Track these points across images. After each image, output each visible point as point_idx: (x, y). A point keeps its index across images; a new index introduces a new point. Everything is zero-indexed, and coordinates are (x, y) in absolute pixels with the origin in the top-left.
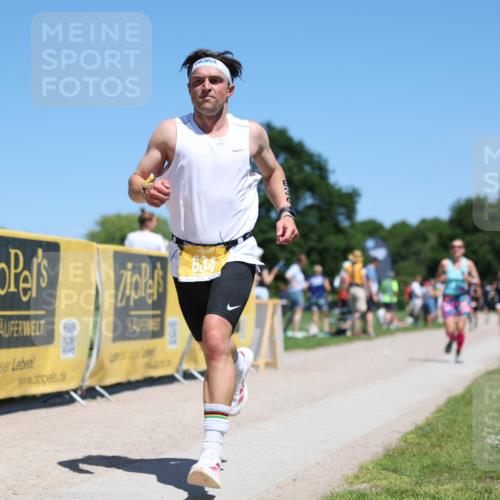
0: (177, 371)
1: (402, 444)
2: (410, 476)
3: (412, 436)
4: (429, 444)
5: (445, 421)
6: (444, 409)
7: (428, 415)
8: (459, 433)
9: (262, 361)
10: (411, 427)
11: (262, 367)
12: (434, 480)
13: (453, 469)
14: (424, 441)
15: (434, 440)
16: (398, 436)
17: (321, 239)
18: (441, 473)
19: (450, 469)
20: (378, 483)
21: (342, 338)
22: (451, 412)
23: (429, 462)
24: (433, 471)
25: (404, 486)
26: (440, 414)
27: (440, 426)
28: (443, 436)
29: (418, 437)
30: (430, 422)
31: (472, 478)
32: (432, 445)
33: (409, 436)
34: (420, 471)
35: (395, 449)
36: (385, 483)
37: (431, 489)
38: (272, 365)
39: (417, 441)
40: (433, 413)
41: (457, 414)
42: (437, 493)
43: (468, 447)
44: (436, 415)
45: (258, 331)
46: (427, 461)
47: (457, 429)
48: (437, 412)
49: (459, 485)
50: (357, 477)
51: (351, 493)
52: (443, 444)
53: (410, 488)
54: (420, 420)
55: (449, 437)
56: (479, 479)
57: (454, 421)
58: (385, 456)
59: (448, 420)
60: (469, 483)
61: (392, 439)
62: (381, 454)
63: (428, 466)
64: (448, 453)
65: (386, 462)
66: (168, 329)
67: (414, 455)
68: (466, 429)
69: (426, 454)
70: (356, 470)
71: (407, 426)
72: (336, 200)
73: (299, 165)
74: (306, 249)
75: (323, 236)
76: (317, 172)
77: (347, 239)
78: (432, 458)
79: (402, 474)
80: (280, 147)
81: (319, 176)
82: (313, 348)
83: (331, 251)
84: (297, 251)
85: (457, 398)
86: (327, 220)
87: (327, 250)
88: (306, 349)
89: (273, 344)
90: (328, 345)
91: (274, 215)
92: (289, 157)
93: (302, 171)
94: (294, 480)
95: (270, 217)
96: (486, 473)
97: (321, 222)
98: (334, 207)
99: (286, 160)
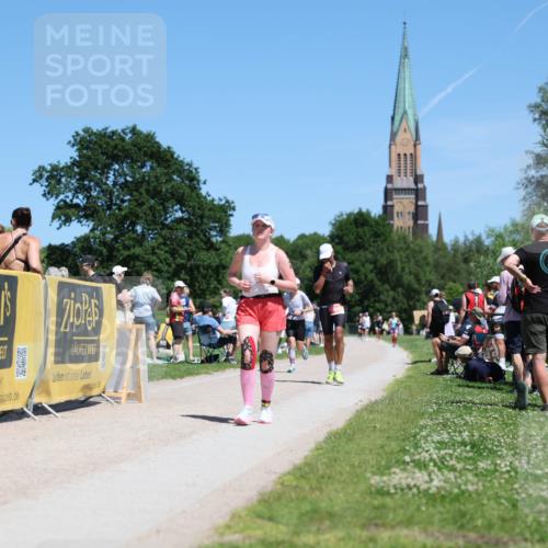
0: (27, 406)
1: (279, 487)
2: (287, 525)
3: (292, 478)
4: (307, 488)
5: (325, 460)
6: (324, 445)
7: (306, 453)
8: (341, 473)
9: (123, 393)
10: (287, 467)
11: (123, 401)
12: (314, 528)
13: (335, 516)
14: (303, 483)
15: (314, 483)
16: (274, 477)
17: (190, 257)
18: (321, 520)
19: (331, 515)
20: (252, 533)
21: (214, 364)
22: (333, 450)
23: (309, 508)
24: (312, 519)
25: (280, 537)
26: (321, 451)
27: (320, 467)
28: (323, 477)
29: (296, 478)
30: (308, 461)
31: (355, 526)
32: (311, 487)
33: (285, 478)
34: (298, 519)
35: (271, 492)
36: (259, 533)
37: (310, 539)
38: (135, 396)
39: (295, 483)
40: (311, 451)
41: (338, 452)
42: (318, 543)
43: (351, 491)
44: (316, 453)
45: (120, 359)
46: (306, 507)
47: (339, 469)
48: (317, 449)
49: (340, 533)
50: (228, 527)
51: (222, 545)
52: (324, 486)
53: (287, 538)
54: (298, 457)
55: (329, 478)
56: (364, 526)
57: (336, 460)
58: (259, 502)
59: (329, 458)
60: (352, 533)
61: (265, 482)
62: (255, 499)
63: (307, 512)
64: (329, 498)
65: (260, 508)
66: (16, 358)
67: (292, 501)
68: (348, 469)
69: (305, 498)
70: (228, 518)
71: (284, 465)
72: (207, 213)
73: (167, 174)
74: (173, 266)
75: (193, 252)
76: (187, 182)
77: (219, 255)
78: (311, 503)
79: (278, 522)
80: (145, 154)
81: (190, 187)
82: (182, 377)
83: (201, 269)
84: (165, 268)
85: (337, 433)
86: (197, 235)
87: (198, 267)
88: (174, 378)
89: (136, 372)
90: (197, 374)
91: (139, 228)
92: (155, 165)
93: (171, 179)
94: (158, 532)
95: (134, 231)
96: (370, 519)
97: (190, 237)
98: (205, 220)
99: (152, 168)
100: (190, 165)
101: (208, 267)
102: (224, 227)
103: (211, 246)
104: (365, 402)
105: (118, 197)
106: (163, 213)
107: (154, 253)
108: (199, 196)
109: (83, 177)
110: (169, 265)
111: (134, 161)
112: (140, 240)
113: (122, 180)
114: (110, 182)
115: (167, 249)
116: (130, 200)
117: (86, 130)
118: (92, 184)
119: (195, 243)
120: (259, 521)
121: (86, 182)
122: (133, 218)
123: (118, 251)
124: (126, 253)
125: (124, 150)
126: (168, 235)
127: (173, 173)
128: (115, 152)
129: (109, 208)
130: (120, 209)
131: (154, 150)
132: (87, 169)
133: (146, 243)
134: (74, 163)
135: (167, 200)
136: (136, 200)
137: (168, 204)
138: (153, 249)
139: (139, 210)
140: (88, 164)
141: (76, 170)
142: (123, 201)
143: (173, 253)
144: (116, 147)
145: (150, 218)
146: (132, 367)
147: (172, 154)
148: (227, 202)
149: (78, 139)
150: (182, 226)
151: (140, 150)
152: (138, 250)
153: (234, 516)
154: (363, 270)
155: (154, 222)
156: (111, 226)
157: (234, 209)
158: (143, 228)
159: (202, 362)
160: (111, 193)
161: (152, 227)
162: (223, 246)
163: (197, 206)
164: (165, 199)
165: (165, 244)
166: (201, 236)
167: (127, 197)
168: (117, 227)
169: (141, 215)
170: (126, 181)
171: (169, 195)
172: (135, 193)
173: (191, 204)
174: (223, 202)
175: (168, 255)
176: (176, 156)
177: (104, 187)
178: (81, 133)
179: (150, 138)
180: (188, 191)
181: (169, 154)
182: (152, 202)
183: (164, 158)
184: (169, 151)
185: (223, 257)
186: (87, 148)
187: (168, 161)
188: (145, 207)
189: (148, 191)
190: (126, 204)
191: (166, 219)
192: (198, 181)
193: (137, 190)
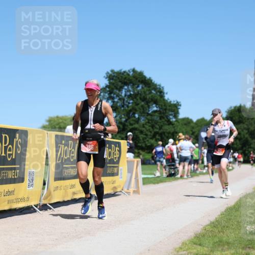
1: (204, 231)
2: (208, 247)
3: (209, 227)
4: (217, 231)
5: (225, 219)
6: (224, 213)
7: (216, 217)
8: (232, 225)
9: (131, 190)
11: (131, 193)
12: (220, 249)
13: (230, 243)
14: (215, 229)
15: (220, 229)
16: (201, 227)
17: (160, 128)
18: (223, 245)
19: (228, 243)
20: (192, 251)
21: (173, 177)
22: (229, 215)
23: (217, 240)
24: (219, 245)
25: (205, 253)
26: (223, 216)
27: (223, 222)
28: (224, 227)
29: (212, 227)
30: (217, 220)
31: (239, 248)
32: (219, 231)
33: (207, 227)
34: (213, 245)
35: (200, 233)
36: (195, 251)
38: (137, 192)
39: (211, 229)
40: (219, 216)
41: (231, 216)
43: (237, 232)
45: (130, 174)
46: (216, 240)
47: (232, 223)
48: (221, 215)
49: (233, 251)
50: (181, 248)
52: (224, 231)
53: (207, 253)
54: (213, 219)
55: (227, 227)
56: (243, 248)
57: (230, 220)
58: (195, 237)
59: (227, 218)
60: (238, 251)
61: (199, 229)
62: (193, 236)
63: (217, 242)
64: (227, 235)
65: (195, 240)
67: (210, 237)
68: (236, 223)
69: (215, 236)
70: (180, 245)
71: (206, 222)
72: (168, 108)
73: (149, 90)
74: (153, 132)
75: (162, 126)
76: (158, 94)
77: (174, 127)
78: (219, 238)
79: (204, 246)
80: (139, 81)
81: (159, 96)
82: (158, 183)
83: (166, 134)
84: (149, 133)
85: (231, 207)
86: (164, 118)
87: (164, 133)
88: (154, 183)
89: (137, 181)
90: (165, 182)
91: (137, 116)
92: (144, 86)
93: (151, 93)
94: (149, 250)
95: (135, 117)
96: (246, 245)
97: (160, 119)
98: (167, 111)
99: (142, 88)
100: (160, 85)
101: (169, 133)
102: (176, 114)
103: (170, 123)
104: (244, 194)
105: (127, 101)
106: (147, 108)
107: (144, 127)
108: (164, 100)
109: (111, 92)
110: (151, 132)
111: (133, 85)
112: (138, 121)
113: (128, 94)
114: (123, 95)
115: (150, 125)
116: (132, 103)
117: (112, 71)
118: (115, 96)
119: (163, 121)
120: (194, 245)
121: (112, 95)
122: (134, 111)
123: (127, 126)
124: (131, 127)
125: (129, 80)
126: (150, 119)
127: (152, 89)
128: (125, 81)
129: (123, 106)
130: (128, 107)
131: (143, 79)
132: (113, 89)
133: (140, 122)
134: (107, 86)
135: (150, 102)
136: (135, 103)
137: (150, 104)
138: (143, 125)
139: (137, 107)
140: (113, 87)
141: (108, 89)
142: (129, 103)
143: (153, 127)
144: (125, 78)
145: (142, 111)
146: (135, 178)
147: (151, 81)
148: (177, 102)
149: (108, 75)
150: (157, 114)
151: (137, 79)
152: (136, 126)
153: (183, 243)
154: (242, 133)
155: (144, 112)
156: (124, 115)
157: (180, 105)
158: (139, 115)
159: (167, 176)
160: (124, 100)
161: (143, 115)
162: (176, 123)
163: (163, 104)
164: (148, 102)
165: (149, 122)
166: (166, 118)
167: (131, 101)
168: (127, 115)
169: (138, 109)
170: (131, 94)
171: (150, 100)
172: (135, 100)
173: (161, 104)
174: (175, 103)
175: (150, 128)
176: (153, 82)
177: (121, 97)
178: (110, 73)
179: (141, 74)
180: (159, 98)
181: (150, 81)
182: (143, 103)
183: (147, 83)
184: (150, 80)
185: (176, 128)
186: (113, 79)
187: (150, 84)
188: (139, 106)
189: (140, 99)
190: (130, 105)
191: (149, 111)
192: (164, 93)
193: (136, 98)
